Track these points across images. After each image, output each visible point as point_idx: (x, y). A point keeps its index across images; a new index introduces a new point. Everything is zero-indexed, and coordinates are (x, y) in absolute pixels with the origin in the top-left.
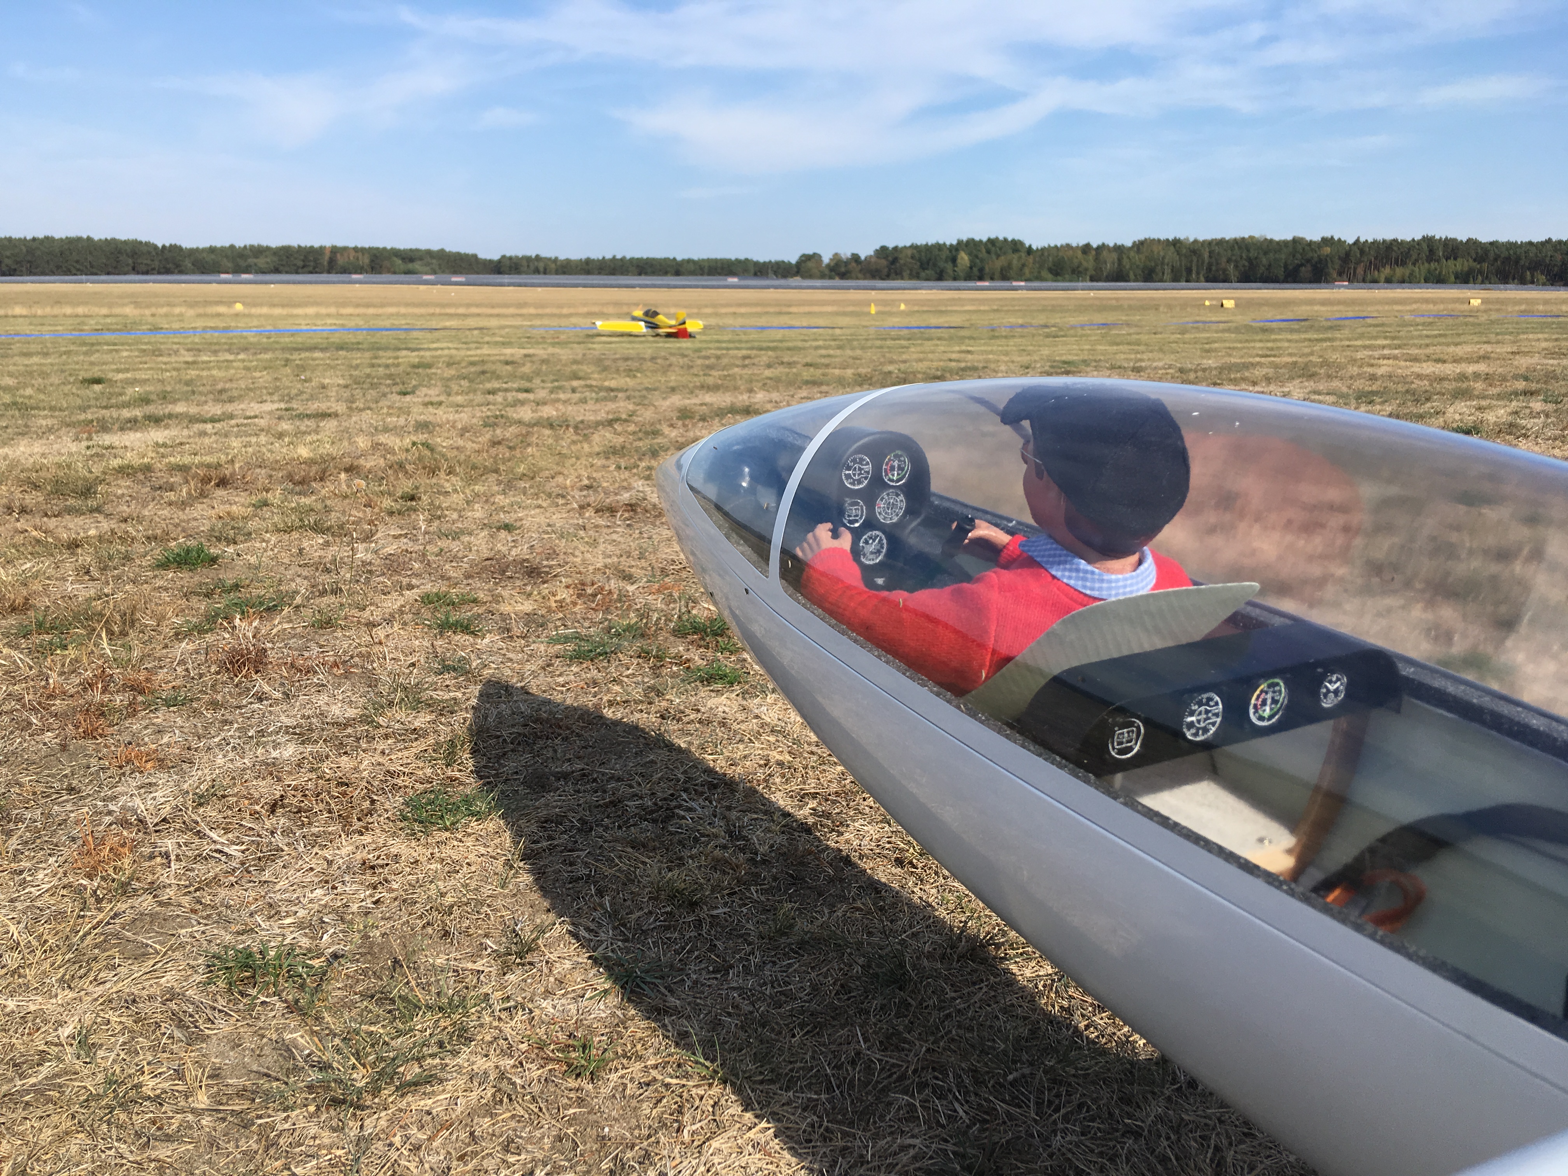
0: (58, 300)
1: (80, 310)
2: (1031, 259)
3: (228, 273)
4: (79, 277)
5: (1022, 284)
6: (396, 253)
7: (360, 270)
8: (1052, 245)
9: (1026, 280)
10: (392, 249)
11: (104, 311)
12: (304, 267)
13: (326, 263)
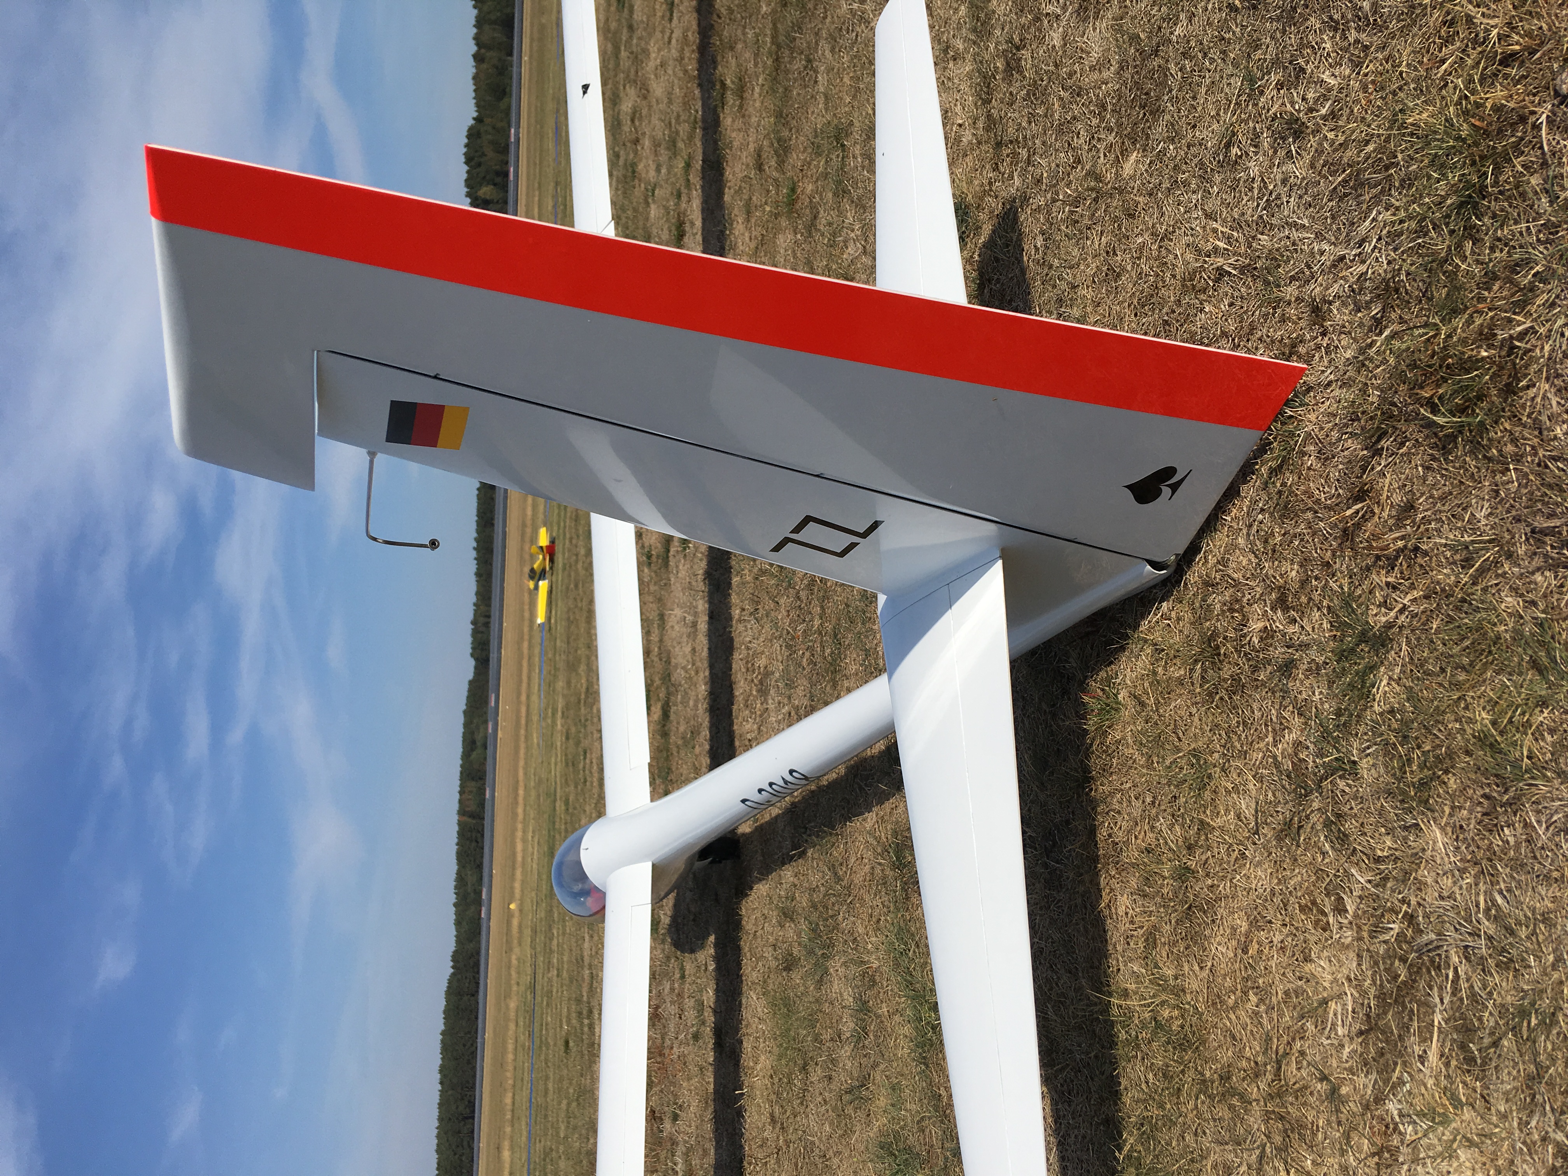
0: (500, 1064)
1: (510, 1047)
2: (488, 120)
3: (480, 911)
4: (479, 1045)
5: (513, 131)
6: (466, 755)
7: (481, 791)
8: (473, 95)
9: (509, 127)
10: (462, 759)
11: (512, 1026)
12: (477, 842)
13: (474, 821)
